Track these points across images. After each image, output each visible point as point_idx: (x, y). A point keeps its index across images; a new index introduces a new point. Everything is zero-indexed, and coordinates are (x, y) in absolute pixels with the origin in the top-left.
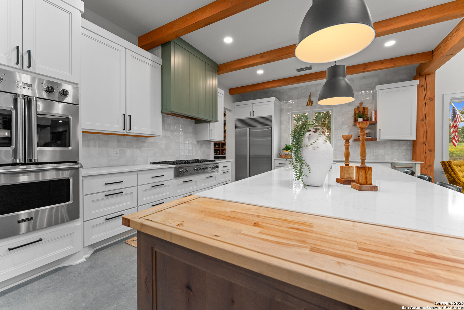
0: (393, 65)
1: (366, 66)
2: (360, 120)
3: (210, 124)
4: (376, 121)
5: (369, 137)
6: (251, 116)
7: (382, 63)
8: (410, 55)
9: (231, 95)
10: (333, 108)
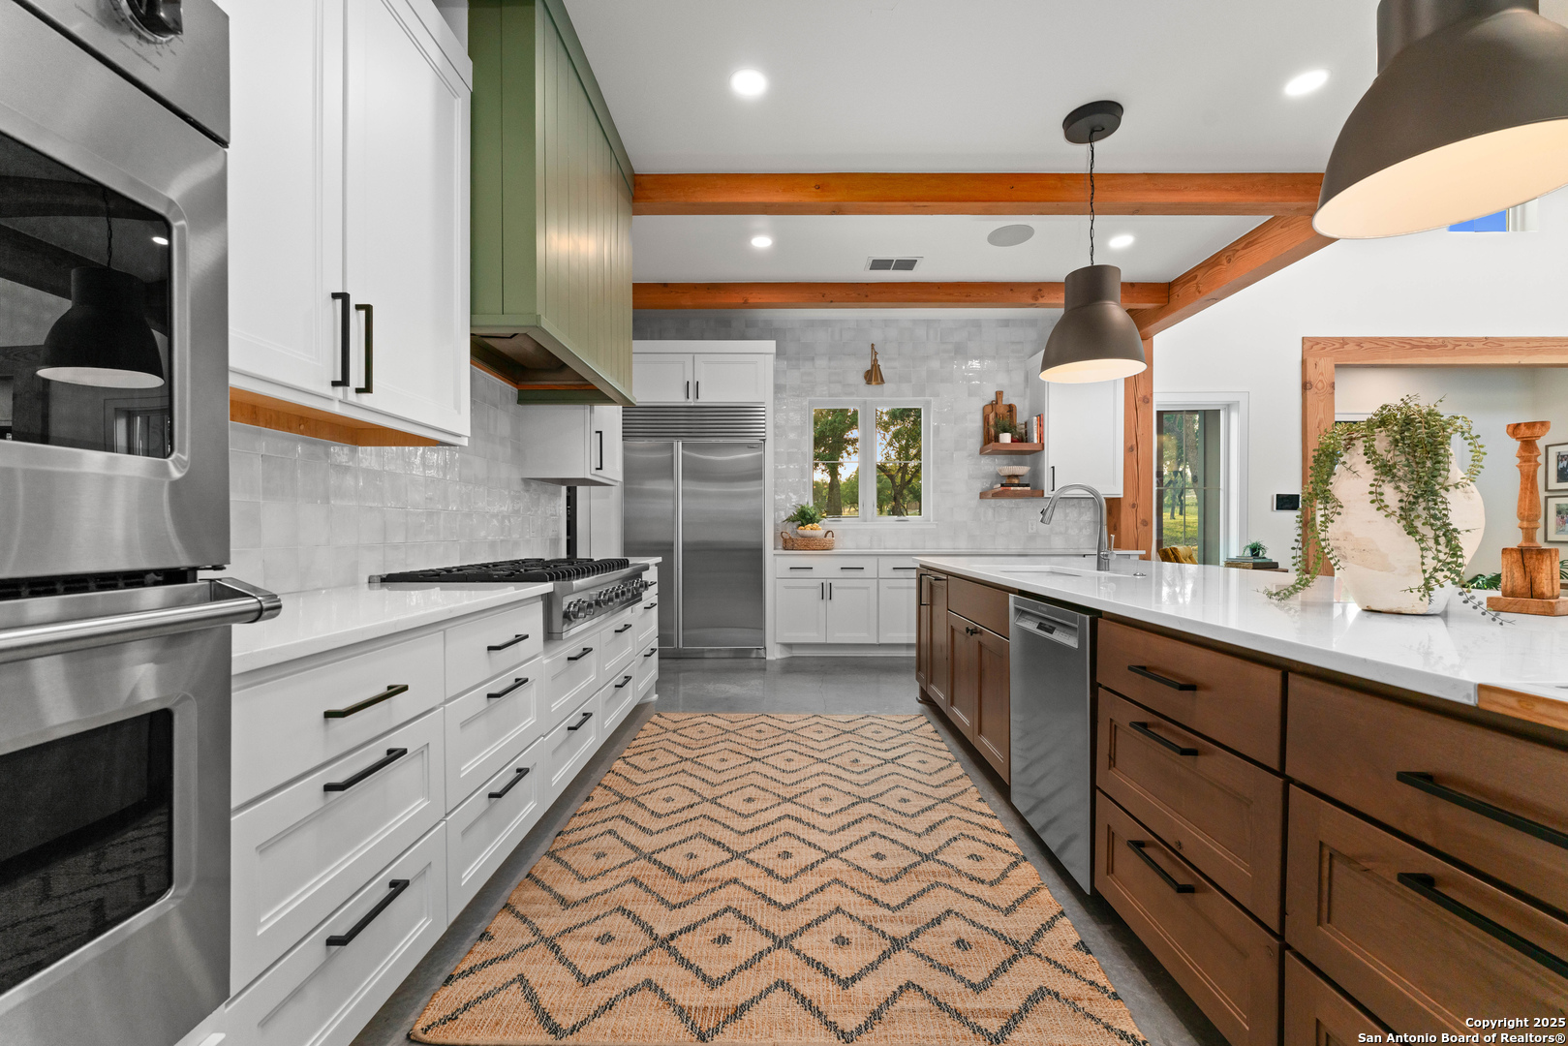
2: (1006, 438)
4: (1042, 444)
5: (1022, 488)
6: (688, 397)
10: (931, 399)
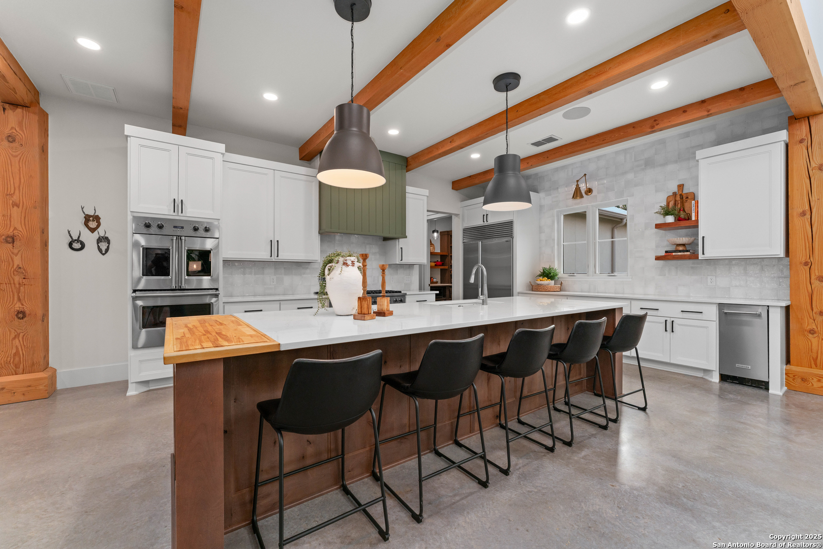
0: (706, 113)
1: (655, 120)
2: (669, 219)
3: (399, 241)
4: (697, 221)
5: (686, 253)
6: (484, 222)
7: (685, 111)
8: (737, 89)
9: (457, 190)
10: (629, 198)
